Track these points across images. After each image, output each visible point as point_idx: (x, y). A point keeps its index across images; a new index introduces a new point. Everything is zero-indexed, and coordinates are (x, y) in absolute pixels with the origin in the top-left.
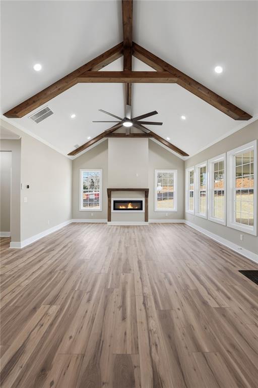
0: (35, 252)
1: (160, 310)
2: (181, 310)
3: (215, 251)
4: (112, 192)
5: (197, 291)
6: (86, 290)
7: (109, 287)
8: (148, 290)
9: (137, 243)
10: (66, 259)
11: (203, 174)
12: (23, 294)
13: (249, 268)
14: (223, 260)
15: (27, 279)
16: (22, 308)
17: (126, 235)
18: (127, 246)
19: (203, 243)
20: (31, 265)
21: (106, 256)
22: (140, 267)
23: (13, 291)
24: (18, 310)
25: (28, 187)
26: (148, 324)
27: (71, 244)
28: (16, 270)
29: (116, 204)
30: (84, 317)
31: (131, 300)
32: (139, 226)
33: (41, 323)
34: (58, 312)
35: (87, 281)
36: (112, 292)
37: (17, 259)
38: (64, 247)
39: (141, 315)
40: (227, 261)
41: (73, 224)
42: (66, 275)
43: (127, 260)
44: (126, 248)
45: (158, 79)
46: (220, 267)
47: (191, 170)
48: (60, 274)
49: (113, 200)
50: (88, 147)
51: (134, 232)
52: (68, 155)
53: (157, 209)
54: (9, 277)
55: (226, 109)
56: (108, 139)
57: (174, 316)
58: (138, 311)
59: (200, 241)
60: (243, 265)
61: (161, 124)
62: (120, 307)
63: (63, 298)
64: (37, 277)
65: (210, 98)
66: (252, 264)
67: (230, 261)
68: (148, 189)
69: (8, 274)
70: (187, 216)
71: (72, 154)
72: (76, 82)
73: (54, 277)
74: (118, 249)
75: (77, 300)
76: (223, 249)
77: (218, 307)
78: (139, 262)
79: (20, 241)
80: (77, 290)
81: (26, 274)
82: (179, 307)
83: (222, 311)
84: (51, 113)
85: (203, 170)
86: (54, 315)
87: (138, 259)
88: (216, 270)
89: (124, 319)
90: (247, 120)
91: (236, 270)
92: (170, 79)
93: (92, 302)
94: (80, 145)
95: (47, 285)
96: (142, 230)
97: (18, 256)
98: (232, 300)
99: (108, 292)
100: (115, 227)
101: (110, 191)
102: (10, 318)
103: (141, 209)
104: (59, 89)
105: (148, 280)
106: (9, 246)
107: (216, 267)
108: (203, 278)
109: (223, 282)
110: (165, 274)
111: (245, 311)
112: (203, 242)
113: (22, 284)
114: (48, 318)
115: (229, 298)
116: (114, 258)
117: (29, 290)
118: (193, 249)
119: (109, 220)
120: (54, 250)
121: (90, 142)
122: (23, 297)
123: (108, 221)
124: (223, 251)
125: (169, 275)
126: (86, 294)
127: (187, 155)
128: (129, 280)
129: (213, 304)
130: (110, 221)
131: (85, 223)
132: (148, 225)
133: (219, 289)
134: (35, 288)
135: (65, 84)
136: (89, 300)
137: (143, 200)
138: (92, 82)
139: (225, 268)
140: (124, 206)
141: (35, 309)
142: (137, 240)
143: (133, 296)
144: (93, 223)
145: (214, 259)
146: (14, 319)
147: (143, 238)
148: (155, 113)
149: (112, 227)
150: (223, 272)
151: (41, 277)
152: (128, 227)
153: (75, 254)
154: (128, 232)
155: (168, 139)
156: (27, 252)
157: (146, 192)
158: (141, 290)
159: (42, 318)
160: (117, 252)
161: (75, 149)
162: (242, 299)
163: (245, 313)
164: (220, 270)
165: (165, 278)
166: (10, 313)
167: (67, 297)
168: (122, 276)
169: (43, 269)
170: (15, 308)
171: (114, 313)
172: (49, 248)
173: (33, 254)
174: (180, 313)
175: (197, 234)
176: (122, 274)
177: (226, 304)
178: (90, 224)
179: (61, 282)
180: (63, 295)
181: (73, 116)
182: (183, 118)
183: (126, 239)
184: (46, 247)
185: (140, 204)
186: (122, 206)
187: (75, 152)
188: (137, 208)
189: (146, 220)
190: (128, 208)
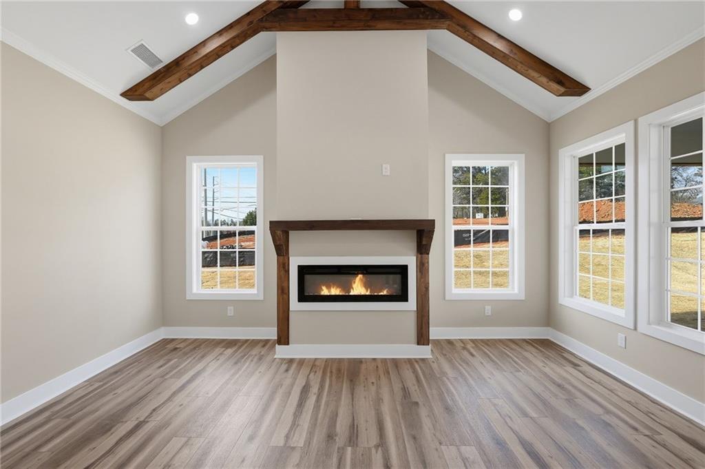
4: (291, 234)
29: (309, 278)
32: (396, 361)
49: (295, 262)
53: (455, 292)
68: (432, 222)
71: (136, 93)
100: (305, 366)
101: (282, 232)
103: (402, 297)
119: (283, 338)
123: (279, 341)
132: (429, 355)
137: (411, 261)
140: (339, 286)
149: (295, 364)
157: (421, 232)
185: (398, 277)
186: (329, 287)
187: (147, 85)
188: (385, 293)
189: (422, 337)
190: (352, 293)
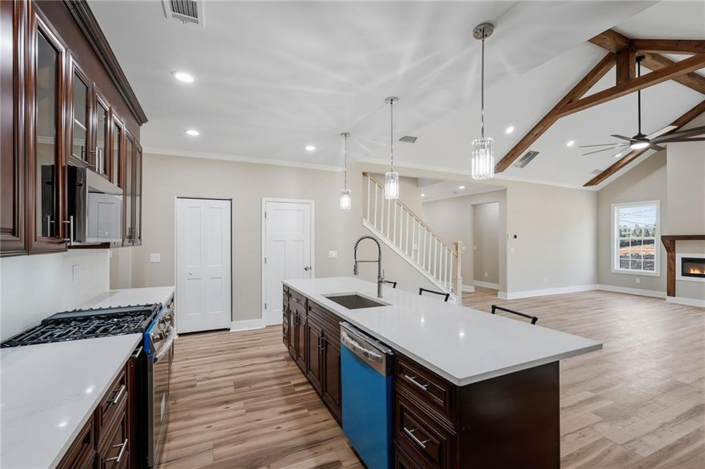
4: (677, 242)
25: (515, 237)
29: (687, 263)
49: (679, 257)
71: (590, 184)
79: (506, 292)
84: (537, 153)
94: (604, 168)
119: (671, 293)
123: (668, 295)
130: (674, 295)
140: (698, 269)
144: (636, 295)
149: (678, 307)
161: (595, 175)
181: (571, 143)
186: (694, 270)
187: (596, 180)
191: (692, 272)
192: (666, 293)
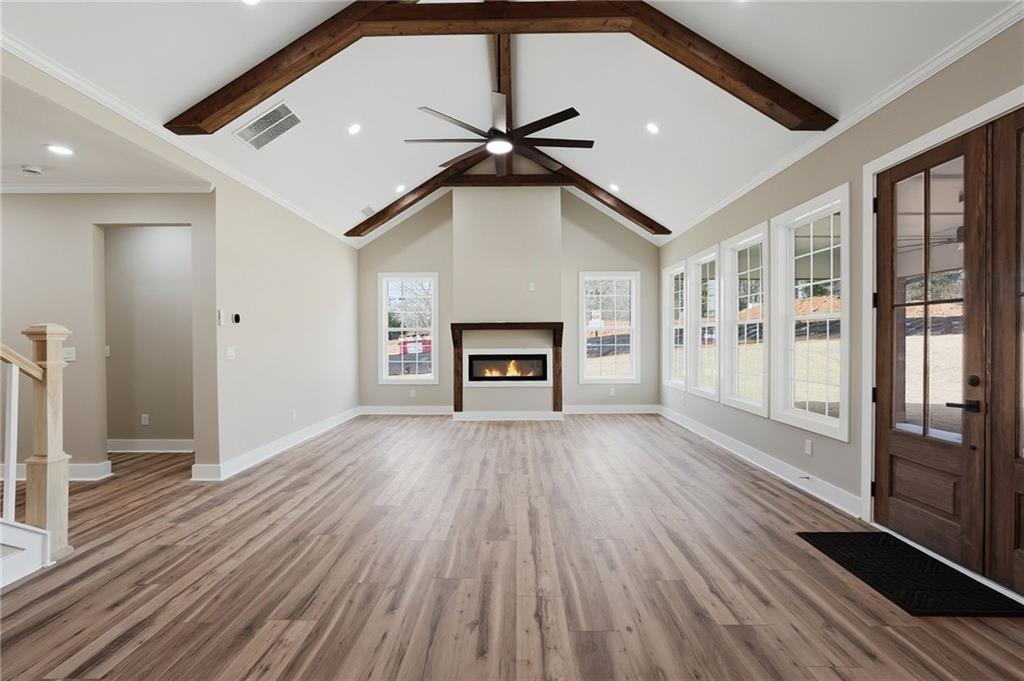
0: (259, 489)
1: (579, 633)
2: (635, 631)
3: (737, 483)
5: (682, 585)
6: (386, 583)
7: (447, 576)
8: (550, 583)
9: (530, 464)
10: (338, 506)
11: (709, 282)
12: (221, 593)
13: (827, 526)
14: (755, 506)
15: (233, 555)
16: (215, 626)
17: (501, 444)
18: (501, 472)
19: (705, 464)
20: (246, 522)
21: (444, 500)
22: (533, 526)
23: (195, 586)
24: (207, 632)
25: (237, 319)
26: (544, 665)
27: (355, 468)
28: (206, 533)
29: (475, 362)
30: (377, 649)
31: (505, 607)
32: (538, 422)
33: (264, 663)
34: (309, 636)
35: (390, 560)
36: (456, 587)
37: (210, 507)
38: (336, 476)
39: (527, 644)
40: (767, 510)
41: (364, 418)
42: (336, 548)
43: (500, 508)
44: (501, 478)
45: (579, 21)
46: (749, 525)
47: (678, 271)
48: (321, 544)
49: (466, 353)
50: (399, 212)
51: (523, 437)
52: (348, 234)
53: (586, 377)
54: (184, 553)
55: (766, 100)
56: (451, 192)
57: (615, 644)
58: (520, 634)
59: (700, 461)
60: (810, 520)
61: (589, 144)
62: (473, 625)
63: (325, 603)
64: (260, 552)
65: (722, 70)
66: (836, 517)
67: (776, 510)
68: (562, 324)
69: (183, 544)
70: (668, 394)
71: (354, 232)
72: (356, 34)
73: (304, 552)
74: (478, 481)
75: (362, 607)
76: (761, 480)
77: (736, 623)
78: (532, 513)
79: (218, 462)
80: (364, 582)
81: (233, 544)
82: (631, 624)
83: (745, 634)
84: (294, 121)
85: (709, 272)
86: (299, 645)
87: (530, 504)
88: (736, 533)
89: (482, 652)
90: (824, 128)
91: (789, 532)
92: (612, 21)
93: (401, 612)
94: (377, 209)
95: (286, 571)
96: (545, 432)
97: (211, 501)
98: (772, 607)
99: (445, 588)
100: (474, 427)
101: (458, 331)
102: (183, 652)
103: (544, 377)
104: (312, 54)
105: (553, 559)
106: (191, 476)
107: (739, 526)
108: (700, 552)
109: (752, 561)
110: (600, 542)
111: (806, 633)
112: (707, 460)
113: (220, 570)
114: (283, 651)
115: (766, 603)
116: (464, 504)
117: (237, 584)
118: (678, 480)
119: (458, 407)
120: (307, 484)
121: (403, 198)
122: (219, 601)
123: (456, 410)
124: (760, 483)
125: (610, 544)
126: (385, 592)
127: (667, 232)
128: (503, 559)
129: (720, 616)
130: (461, 410)
131: (393, 416)
132: (563, 419)
133: (740, 579)
134: (253, 577)
135: (327, 41)
136: (392, 608)
137: (549, 352)
138: (401, 34)
139: (761, 526)
140: (499, 368)
141: (249, 630)
142: (530, 458)
143: (511, 596)
144: (414, 416)
145: (734, 504)
146: (194, 653)
147: (546, 452)
148: (571, 113)
149: (466, 426)
150: (754, 537)
151: (270, 550)
152: (508, 425)
153: (364, 492)
154: (508, 438)
155: (614, 189)
156: (237, 491)
157: (555, 331)
158: (532, 583)
159: (268, 650)
160: (475, 486)
161: (363, 218)
162: (798, 601)
163: (805, 639)
164: (746, 532)
165: (597, 552)
166: (186, 638)
167: (335, 600)
168: (485, 549)
169: (276, 532)
170: (198, 628)
171: (456, 638)
172: (294, 479)
173: (253, 493)
174: (632, 640)
175: (691, 440)
176: (484, 543)
177: (756, 615)
178: (408, 419)
179: (323, 561)
180: (326, 595)
181: (355, 129)
182: (653, 128)
183: (499, 454)
184: (288, 476)
185: (540, 362)
186: (491, 371)
187: (363, 228)
188: (531, 374)
189: (557, 406)
190: (508, 375)
191: (488, 374)
192: (452, 407)
